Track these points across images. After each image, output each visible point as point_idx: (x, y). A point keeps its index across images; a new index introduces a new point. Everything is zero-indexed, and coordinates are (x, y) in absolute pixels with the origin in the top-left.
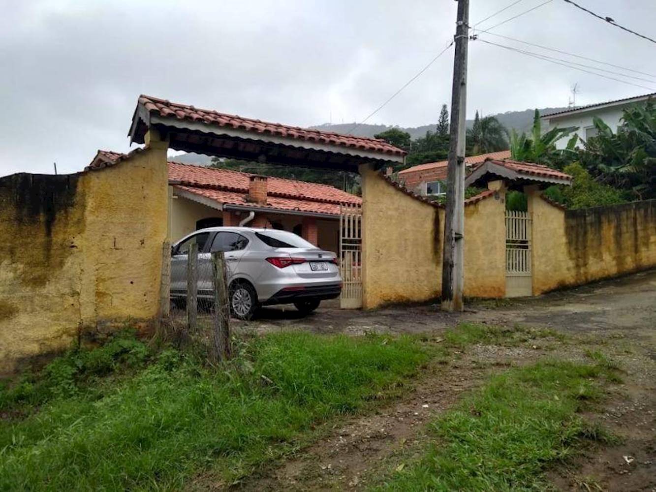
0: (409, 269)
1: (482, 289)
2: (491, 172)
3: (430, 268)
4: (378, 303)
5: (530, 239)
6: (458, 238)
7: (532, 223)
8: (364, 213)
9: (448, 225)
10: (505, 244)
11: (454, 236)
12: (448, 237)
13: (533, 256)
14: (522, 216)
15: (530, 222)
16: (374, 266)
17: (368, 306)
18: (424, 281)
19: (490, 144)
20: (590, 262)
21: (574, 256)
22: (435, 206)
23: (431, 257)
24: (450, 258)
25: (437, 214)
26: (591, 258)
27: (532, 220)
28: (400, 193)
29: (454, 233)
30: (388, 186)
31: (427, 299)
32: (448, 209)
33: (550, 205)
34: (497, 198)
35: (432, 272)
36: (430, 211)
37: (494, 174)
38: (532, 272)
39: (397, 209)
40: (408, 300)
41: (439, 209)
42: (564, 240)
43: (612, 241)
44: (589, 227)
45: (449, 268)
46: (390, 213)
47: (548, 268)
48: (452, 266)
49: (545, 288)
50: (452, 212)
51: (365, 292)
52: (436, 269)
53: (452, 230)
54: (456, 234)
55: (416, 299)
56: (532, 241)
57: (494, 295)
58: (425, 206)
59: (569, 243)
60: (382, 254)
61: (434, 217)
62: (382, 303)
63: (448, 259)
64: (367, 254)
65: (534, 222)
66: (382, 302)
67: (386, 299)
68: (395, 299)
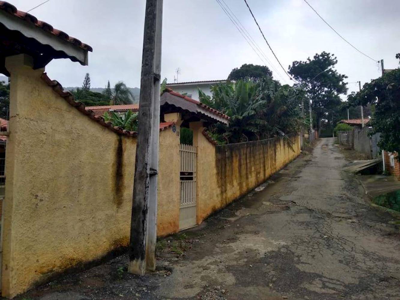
0: (83, 217)
1: (161, 226)
2: (170, 103)
3: (109, 212)
4: (32, 281)
5: (195, 171)
6: (153, 174)
7: (197, 156)
8: (11, 135)
9: (140, 158)
10: (179, 176)
11: (148, 172)
12: (141, 173)
13: (197, 187)
14: (190, 150)
15: (196, 155)
16: (26, 222)
17: (11, 292)
18: (102, 230)
19: (121, 100)
20: (228, 188)
21: (220, 184)
22: (119, 133)
23: (112, 198)
24: (142, 201)
25: (120, 143)
26: (228, 185)
27: (197, 154)
28: (75, 111)
29: (149, 167)
30: (57, 97)
31: (105, 254)
32: (140, 138)
33: (207, 141)
34: (174, 130)
35: (112, 216)
36: (112, 138)
37: (173, 106)
38: (197, 202)
39: (68, 133)
40: (80, 263)
41: (122, 138)
42: (215, 171)
43: (237, 171)
44: (227, 160)
45: (141, 215)
46: (57, 137)
47: (206, 197)
48: (145, 212)
49: (205, 215)
50: (147, 140)
51: (7, 269)
52: (117, 212)
53: (146, 164)
54: (151, 169)
55: (90, 258)
56: (196, 172)
57: (170, 231)
58: (107, 131)
59: (218, 174)
60: (41, 200)
61: (117, 146)
62: (38, 279)
63: (140, 203)
64: (15, 202)
65: (198, 155)
66: (38, 277)
67: (45, 270)
68: (60, 267)
